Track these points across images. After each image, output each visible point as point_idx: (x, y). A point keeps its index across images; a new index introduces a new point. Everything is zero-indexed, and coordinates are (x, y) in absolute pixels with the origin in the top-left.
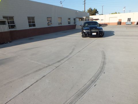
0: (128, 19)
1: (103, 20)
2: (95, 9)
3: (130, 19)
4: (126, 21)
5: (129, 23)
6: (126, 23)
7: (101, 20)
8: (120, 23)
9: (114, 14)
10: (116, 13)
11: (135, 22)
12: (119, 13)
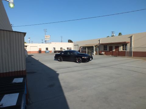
0: (46, 48)
3: (48, 48)
4: (45, 50)
5: (47, 51)
6: (45, 51)
8: (40, 52)
11: (51, 51)
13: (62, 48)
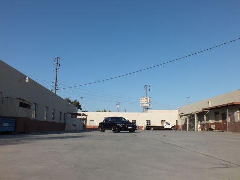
0: (133, 121)
1: (93, 121)
2: (76, 101)
7: (91, 121)
9: (103, 112)
10: (105, 111)
11: (142, 127)
12: (110, 112)
13: (165, 121)
